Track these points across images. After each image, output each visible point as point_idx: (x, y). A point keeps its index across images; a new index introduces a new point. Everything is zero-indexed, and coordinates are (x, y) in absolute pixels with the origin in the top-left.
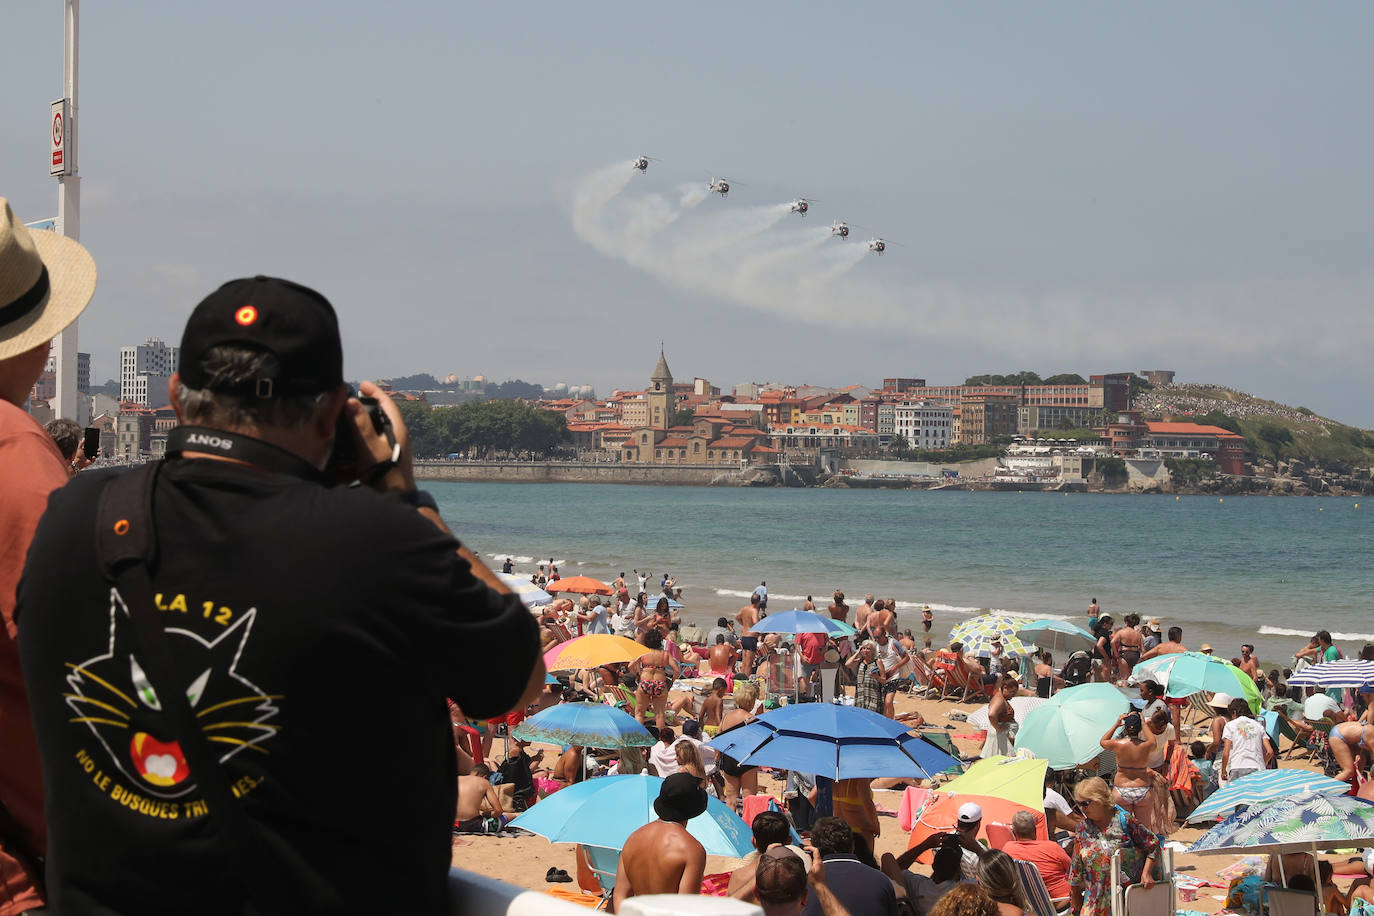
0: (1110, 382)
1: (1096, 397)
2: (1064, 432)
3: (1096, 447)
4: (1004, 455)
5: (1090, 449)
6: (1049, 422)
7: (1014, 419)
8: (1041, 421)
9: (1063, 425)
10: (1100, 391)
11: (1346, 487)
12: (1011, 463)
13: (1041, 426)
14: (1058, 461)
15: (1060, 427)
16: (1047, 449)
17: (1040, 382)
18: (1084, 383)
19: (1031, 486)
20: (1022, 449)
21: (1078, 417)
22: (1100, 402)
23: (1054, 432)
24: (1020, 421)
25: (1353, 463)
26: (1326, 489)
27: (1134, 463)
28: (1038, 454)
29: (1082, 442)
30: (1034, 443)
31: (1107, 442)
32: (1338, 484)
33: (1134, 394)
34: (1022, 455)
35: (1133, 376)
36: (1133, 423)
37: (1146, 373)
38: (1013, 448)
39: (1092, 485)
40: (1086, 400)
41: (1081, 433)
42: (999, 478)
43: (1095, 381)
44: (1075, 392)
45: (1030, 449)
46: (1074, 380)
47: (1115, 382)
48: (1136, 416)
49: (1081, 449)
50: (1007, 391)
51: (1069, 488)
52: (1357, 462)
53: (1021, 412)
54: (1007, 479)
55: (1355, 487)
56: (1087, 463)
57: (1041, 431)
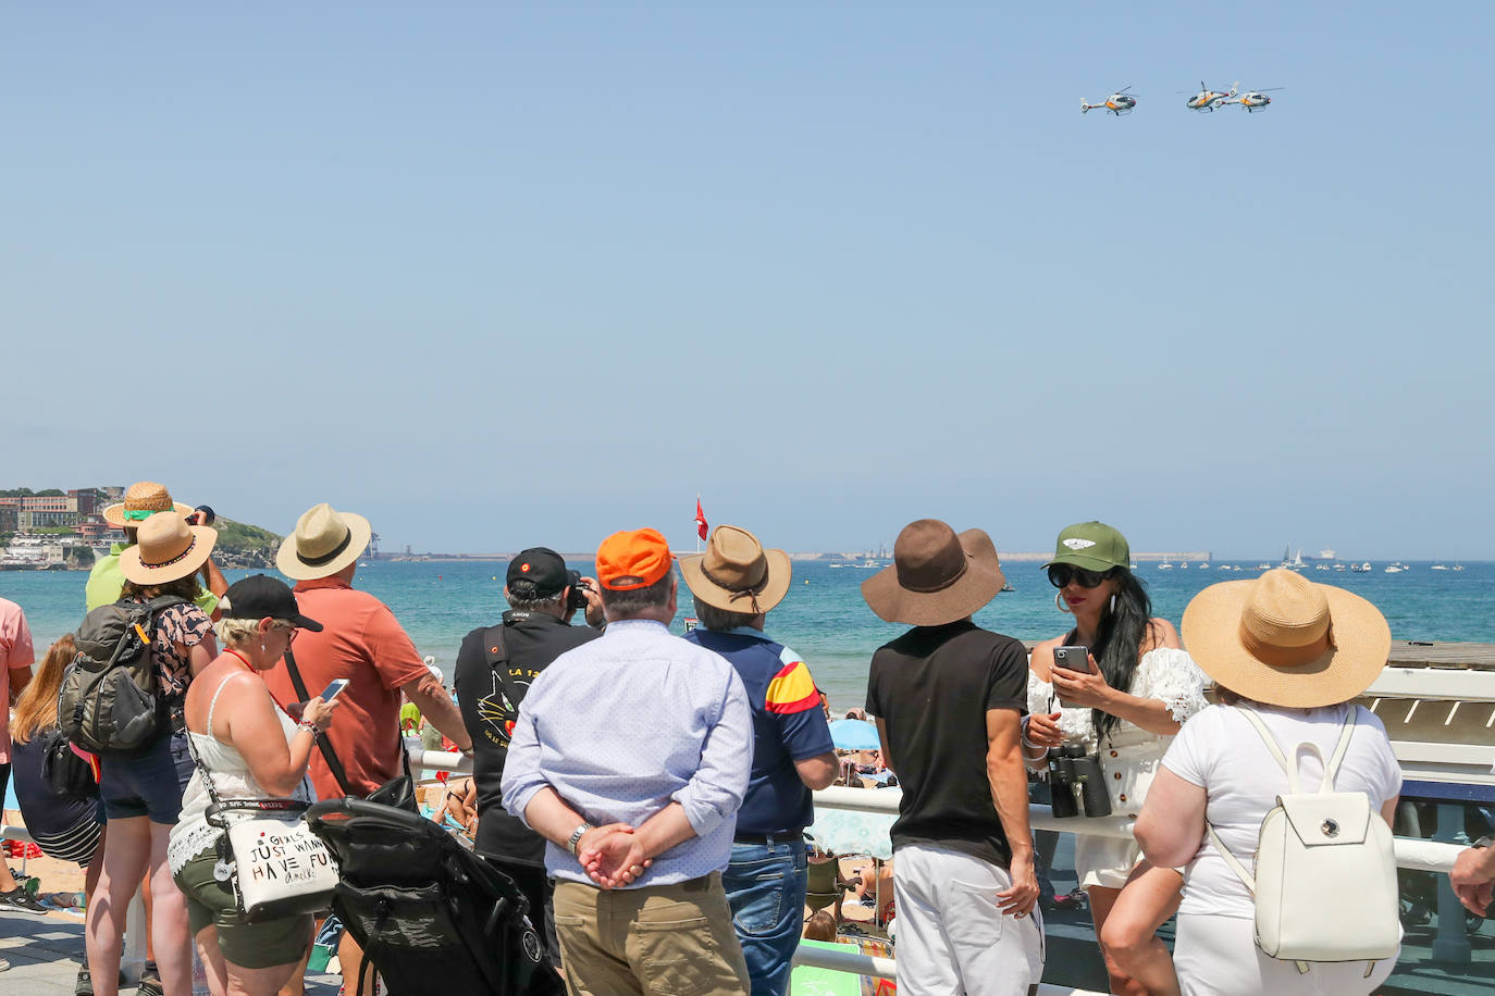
0: (82, 494)
1: (72, 505)
2: (50, 529)
3: (73, 539)
4: (8, 545)
5: (69, 540)
6: (40, 522)
7: (15, 521)
8: (35, 522)
9: (50, 524)
10: (76, 500)
11: (238, 563)
12: (14, 551)
13: (34, 525)
14: (46, 549)
15: (47, 526)
16: (38, 541)
17: (33, 495)
18: (63, 495)
19: (29, 567)
20: (22, 541)
21: (60, 518)
22: (75, 509)
23: (43, 529)
24: (20, 522)
25: (242, 547)
26: (225, 564)
27: (99, 550)
28: (33, 545)
29: (61, 536)
30: (30, 537)
31: (80, 535)
32: (233, 561)
33: (98, 503)
34: (20, 545)
35: (98, 491)
36: (97, 523)
37: (105, 488)
38: (15, 541)
39: (70, 566)
40: (65, 507)
41: (62, 529)
42: (6, 562)
43: (72, 494)
44: (58, 501)
45: (27, 541)
46: (57, 493)
47: (84, 494)
48: (100, 518)
49: (62, 541)
50: (10, 501)
51: (54, 567)
52: (245, 546)
53: (21, 515)
54: (11, 562)
55: (244, 563)
56: (67, 551)
57: (34, 528)
